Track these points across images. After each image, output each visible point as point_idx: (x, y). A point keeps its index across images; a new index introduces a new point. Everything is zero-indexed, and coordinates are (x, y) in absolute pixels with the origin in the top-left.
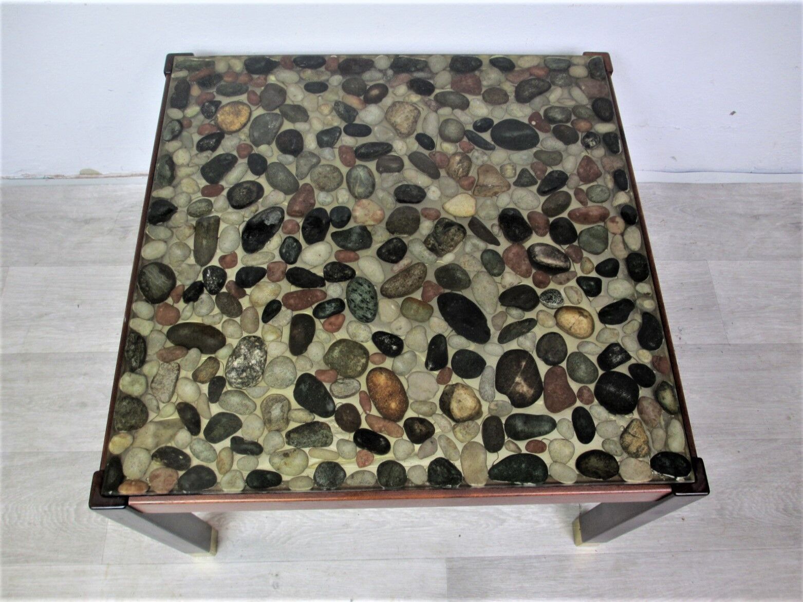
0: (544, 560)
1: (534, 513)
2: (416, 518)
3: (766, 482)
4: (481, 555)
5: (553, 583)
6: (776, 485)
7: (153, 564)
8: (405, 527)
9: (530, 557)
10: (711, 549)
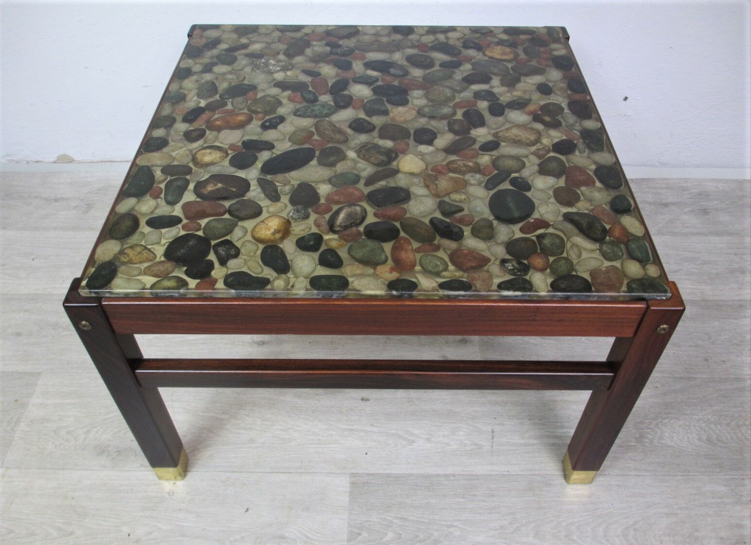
0: (452, 478)
1: (444, 436)
2: (324, 436)
3: (687, 414)
4: (387, 472)
5: (461, 500)
6: (697, 417)
7: (53, 469)
8: (311, 444)
9: (438, 475)
10: (631, 473)
